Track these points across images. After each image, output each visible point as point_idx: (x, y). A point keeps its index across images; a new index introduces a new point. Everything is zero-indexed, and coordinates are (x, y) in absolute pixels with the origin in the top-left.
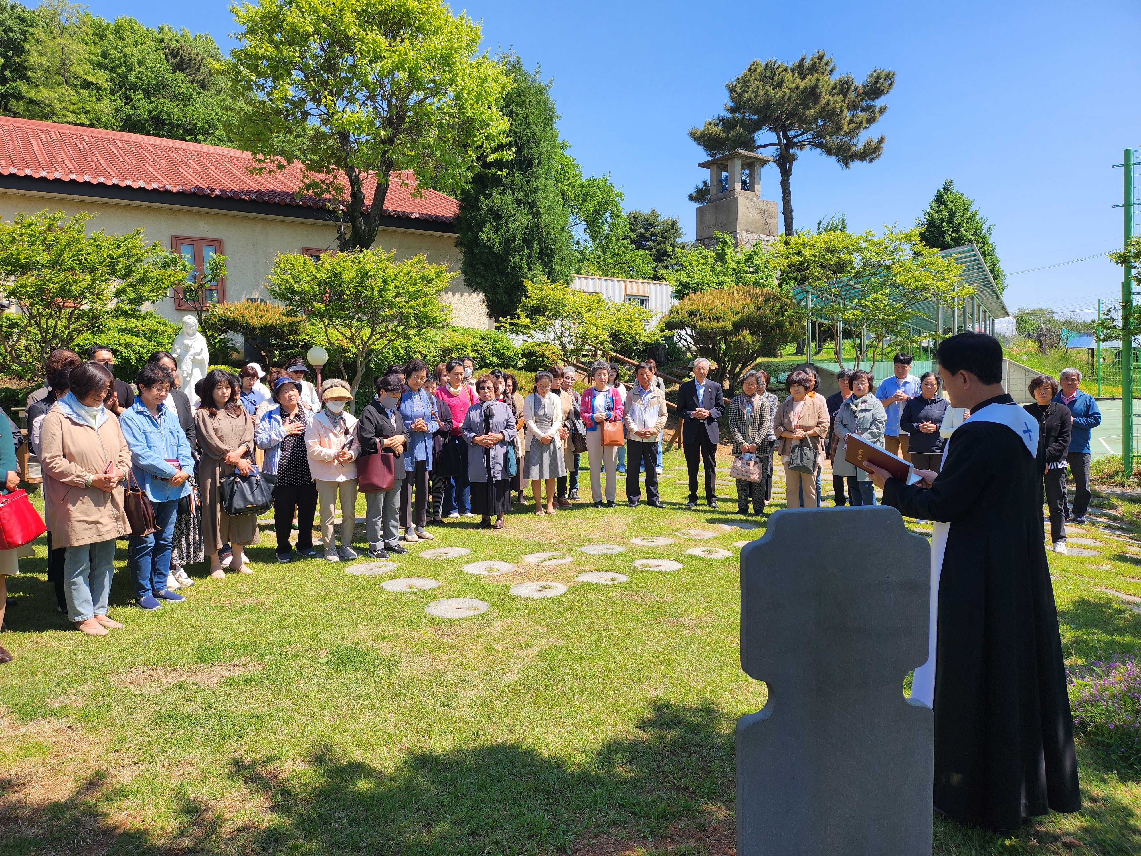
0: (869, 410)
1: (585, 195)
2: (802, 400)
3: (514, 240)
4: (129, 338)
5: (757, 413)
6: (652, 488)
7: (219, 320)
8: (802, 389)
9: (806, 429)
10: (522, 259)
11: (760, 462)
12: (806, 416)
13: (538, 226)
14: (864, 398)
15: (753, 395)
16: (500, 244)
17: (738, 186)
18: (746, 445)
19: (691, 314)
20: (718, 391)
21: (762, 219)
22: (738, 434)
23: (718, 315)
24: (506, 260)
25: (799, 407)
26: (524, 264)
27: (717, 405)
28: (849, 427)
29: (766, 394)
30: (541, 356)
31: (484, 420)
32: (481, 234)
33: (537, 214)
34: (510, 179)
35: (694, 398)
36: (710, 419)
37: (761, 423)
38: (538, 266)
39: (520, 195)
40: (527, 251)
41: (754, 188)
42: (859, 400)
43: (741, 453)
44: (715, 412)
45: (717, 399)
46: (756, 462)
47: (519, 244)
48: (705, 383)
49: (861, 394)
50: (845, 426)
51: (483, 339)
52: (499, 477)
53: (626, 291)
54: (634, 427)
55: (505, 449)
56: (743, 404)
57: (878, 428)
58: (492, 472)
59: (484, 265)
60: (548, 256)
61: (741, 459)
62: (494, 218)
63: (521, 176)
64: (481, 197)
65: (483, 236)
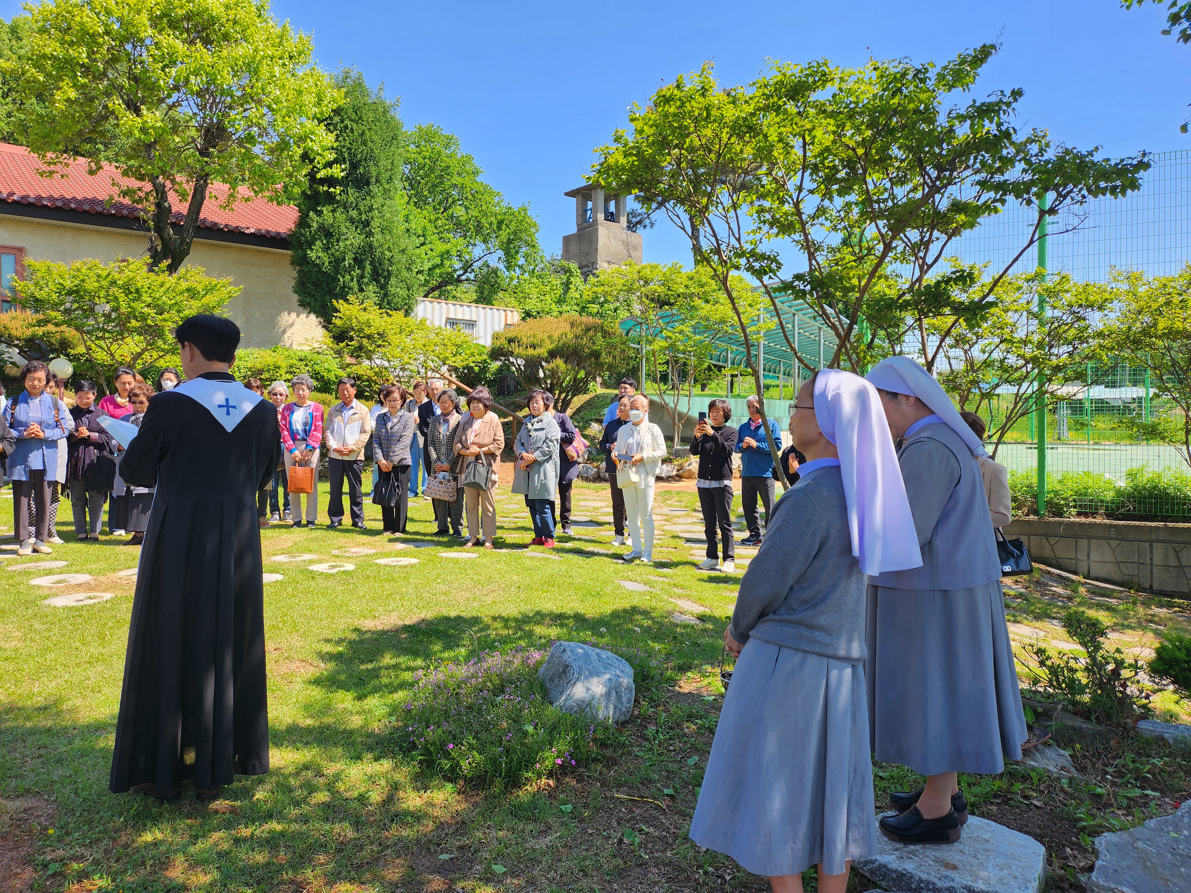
0: (542, 429)
1: (500, 224)
2: (481, 417)
3: (344, 260)
6: (355, 508)
9: (481, 446)
10: (352, 280)
12: (483, 434)
13: (371, 246)
14: (540, 417)
15: (450, 414)
16: (330, 262)
17: (601, 216)
21: (626, 251)
24: (335, 280)
26: (354, 285)
30: (367, 380)
32: (310, 252)
33: (370, 234)
34: (344, 197)
38: (372, 288)
39: (354, 213)
40: (358, 271)
41: (621, 219)
42: (536, 419)
47: (350, 264)
49: (538, 413)
51: (301, 360)
54: (333, 444)
56: (440, 423)
57: (551, 448)
59: (314, 284)
60: (385, 278)
61: (435, 477)
62: (325, 236)
63: (357, 194)
64: (311, 214)
65: (312, 255)
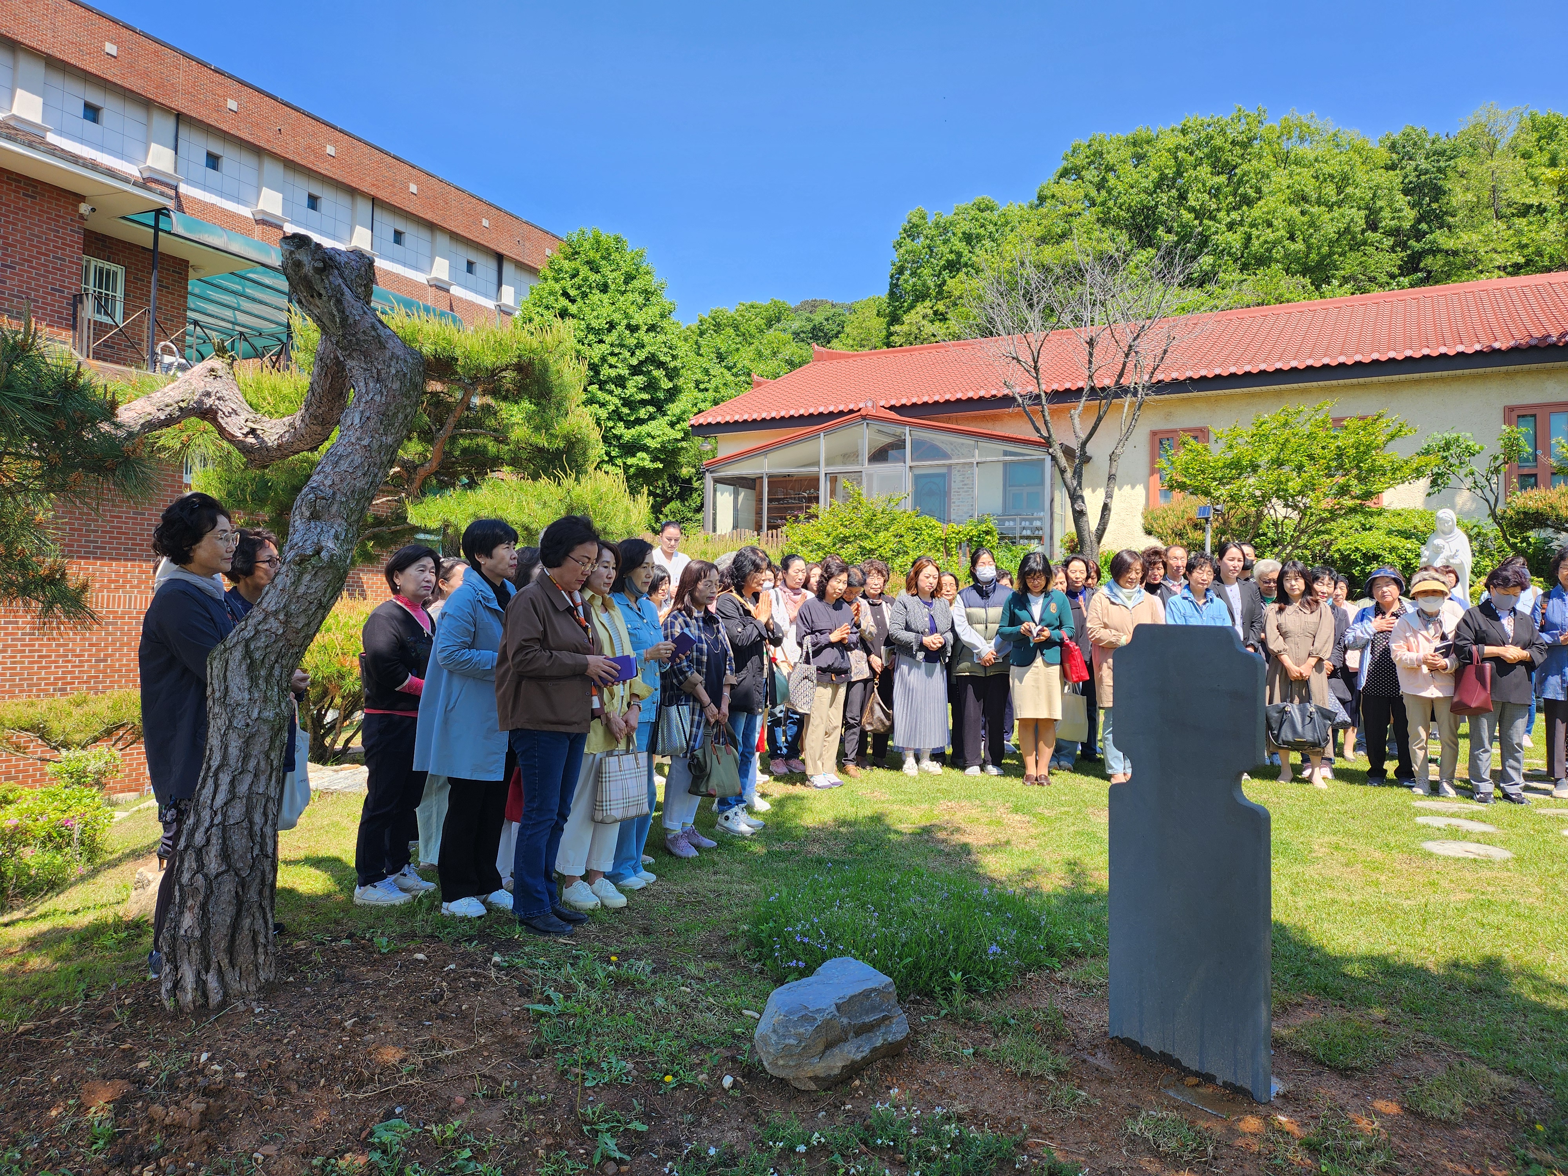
4: (1396, 541)
7: (1518, 513)
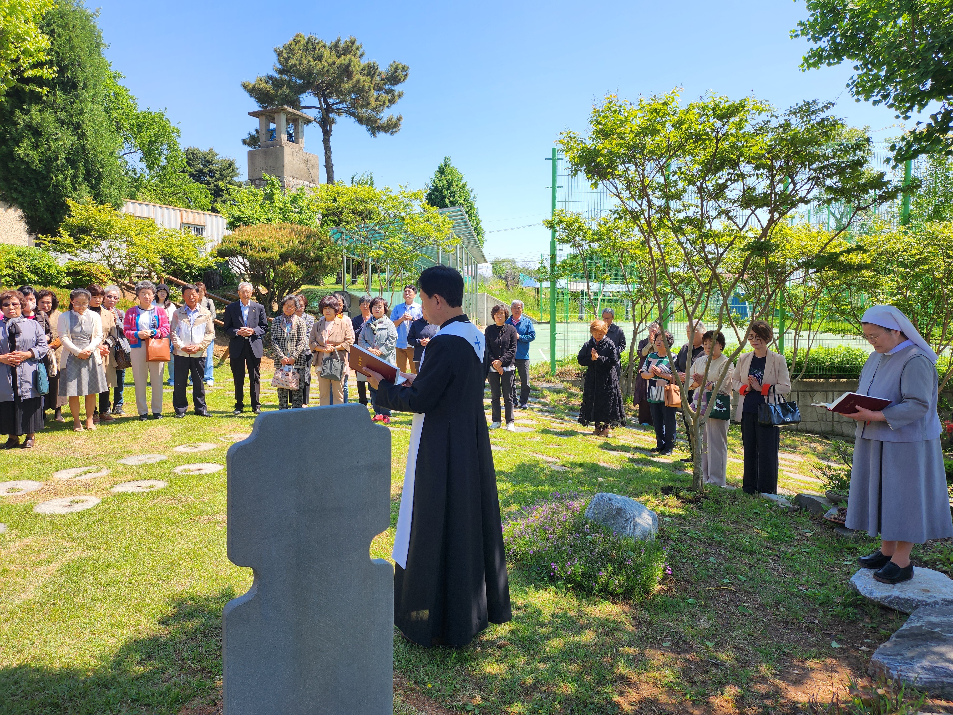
0: (385, 329)
1: (140, 127)
2: (332, 320)
3: (57, 159)
5: (295, 331)
6: (199, 399)
8: (332, 311)
9: (335, 344)
10: (66, 179)
11: (298, 372)
12: (335, 334)
13: (84, 147)
14: (380, 319)
15: (292, 316)
16: (40, 161)
17: (284, 137)
18: (286, 358)
19: (242, 244)
20: (261, 311)
21: (306, 168)
22: (279, 349)
23: (266, 246)
24: (46, 177)
25: (330, 326)
26: (68, 183)
27: (261, 324)
28: (370, 342)
29: (304, 315)
30: (88, 275)
31: (9, 338)
32: (16, 149)
33: (82, 136)
34: (51, 98)
35: (240, 318)
36: (254, 337)
37: (299, 340)
38: (85, 187)
39: (63, 115)
40: (71, 171)
41: (299, 141)
42: (377, 321)
43: (281, 365)
44: (258, 330)
45: (261, 318)
46: (294, 373)
47: (62, 164)
48: (249, 304)
49: (379, 315)
50: (366, 341)
51: (19, 255)
52: (29, 396)
53: (182, 219)
54: (181, 343)
55: (34, 367)
56: (283, 323)
57: (391, 343)
58: (19, 391)
59: (21, 180)
60: (96, 178)
61: (282, 370)
62: (33, 135)
63: (64, 97)
64: (17, 112)
65: (20, 151)
